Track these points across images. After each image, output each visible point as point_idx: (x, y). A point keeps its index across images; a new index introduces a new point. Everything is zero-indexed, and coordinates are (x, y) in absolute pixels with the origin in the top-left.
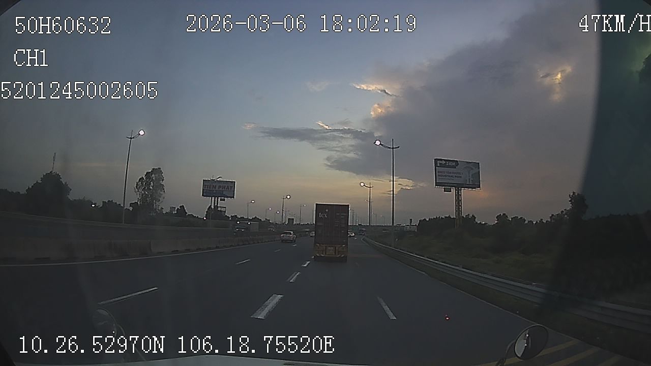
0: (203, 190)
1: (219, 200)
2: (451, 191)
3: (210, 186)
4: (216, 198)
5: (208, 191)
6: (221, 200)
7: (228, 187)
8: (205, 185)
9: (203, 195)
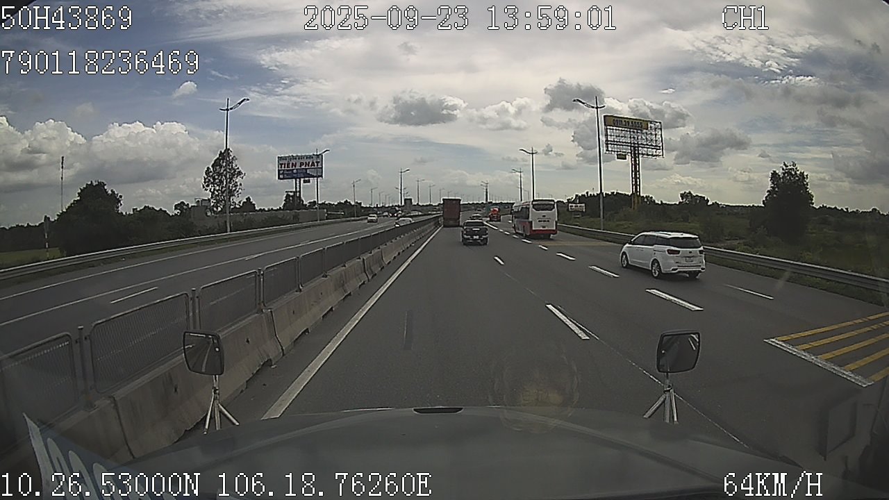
0: (279, 171)
1: (302, 182)
2: (625, 159)
3: (288, 164)
4: (298, 180)
5: (286, 172)
6: (305, 182)
7: (313, 163)
8: (281, 164)
9: (279, 178)
